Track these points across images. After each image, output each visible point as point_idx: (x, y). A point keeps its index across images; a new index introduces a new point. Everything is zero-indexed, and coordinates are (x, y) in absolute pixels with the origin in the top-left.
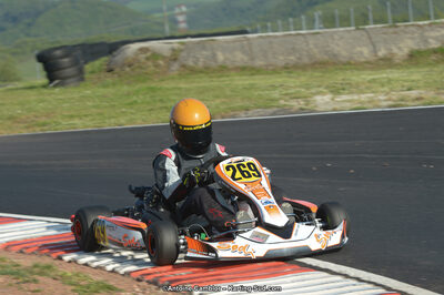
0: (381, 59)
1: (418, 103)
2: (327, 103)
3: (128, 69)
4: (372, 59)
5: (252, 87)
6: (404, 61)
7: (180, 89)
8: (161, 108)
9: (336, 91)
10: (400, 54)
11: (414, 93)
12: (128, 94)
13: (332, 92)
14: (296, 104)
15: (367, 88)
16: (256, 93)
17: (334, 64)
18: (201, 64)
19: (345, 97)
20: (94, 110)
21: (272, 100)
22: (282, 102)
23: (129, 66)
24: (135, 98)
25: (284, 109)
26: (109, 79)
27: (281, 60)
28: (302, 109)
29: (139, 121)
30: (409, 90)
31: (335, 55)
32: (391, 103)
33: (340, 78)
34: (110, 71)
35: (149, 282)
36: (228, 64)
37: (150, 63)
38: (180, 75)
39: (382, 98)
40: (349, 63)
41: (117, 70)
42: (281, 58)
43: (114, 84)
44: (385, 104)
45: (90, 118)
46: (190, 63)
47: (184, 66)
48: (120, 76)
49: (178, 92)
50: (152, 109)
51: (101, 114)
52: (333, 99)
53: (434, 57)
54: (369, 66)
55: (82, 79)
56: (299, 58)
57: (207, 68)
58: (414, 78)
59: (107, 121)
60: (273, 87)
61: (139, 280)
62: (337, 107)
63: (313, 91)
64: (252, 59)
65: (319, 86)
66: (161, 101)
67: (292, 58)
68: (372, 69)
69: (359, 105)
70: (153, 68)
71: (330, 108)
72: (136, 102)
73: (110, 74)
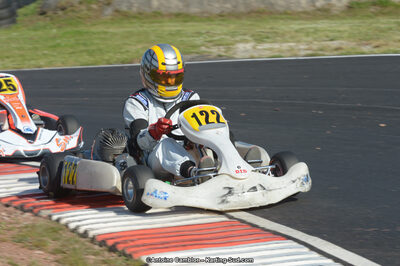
0: (319, 10)
1: (336, 52)
2: (247, 51)
3: (60, 13)
4: (310, 9)
5: (178, 33)
6: (343, 12)
7: (106, 33)
8: (82, 51)
9: (259, 39)
10: (339, 5)
11: (335, 44)
12: (54, 37)
13: (256, 40)
14: (215, 51)
15: (292, 37)
16: (180, 39)
17: (271, 13)
18: (134, 9)
19: (267, 46)
20: (17, 52)
21: (194, 46)
22: (203, 48)
23: (63, 9)
24: (59, 41)
25: (202, 56)
26: (41, 21)
27: (216, 8)
28: (220, 56)
29: (59, 64)
30: (332, 40)
31: (272, 4)
32: (309, 52)
33: (268, 26)
34: (43, 13)
35: (16, 208)
36: (163, 10)
37: (83, 7)
38: (112, 19)
39: (302, 47)
40: (285, 13)
41: (50, 13)
42: (217, 5)
43: (45, 27)
44: (303, 53)
45: (11, 59)
46: (124, 8)
47: (117, 11)
48: (52, 19)
49: (103, 36)
50: (73, 53)
51: (22, 56)
52: (254, 48)
53: (372, 9)
54: (304, 16)
55: (14, 22)
56: (235, 7)
57: (140, 14)
58: (341, 29)
59: (26, 62)
60: (199, 34)
61: (7, 206)
62: (256, 55)
63: (237, 39)
64: (188, 6)
65: (245, 34)
66: (85, 45)
67: (228, 6)
68: (307, 19)
69: (277, 54)
70: (86, 12)
71: (247, 55)
72: (59, 45)
73: (42, 17)
